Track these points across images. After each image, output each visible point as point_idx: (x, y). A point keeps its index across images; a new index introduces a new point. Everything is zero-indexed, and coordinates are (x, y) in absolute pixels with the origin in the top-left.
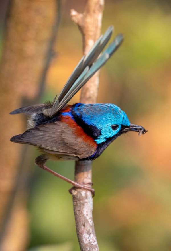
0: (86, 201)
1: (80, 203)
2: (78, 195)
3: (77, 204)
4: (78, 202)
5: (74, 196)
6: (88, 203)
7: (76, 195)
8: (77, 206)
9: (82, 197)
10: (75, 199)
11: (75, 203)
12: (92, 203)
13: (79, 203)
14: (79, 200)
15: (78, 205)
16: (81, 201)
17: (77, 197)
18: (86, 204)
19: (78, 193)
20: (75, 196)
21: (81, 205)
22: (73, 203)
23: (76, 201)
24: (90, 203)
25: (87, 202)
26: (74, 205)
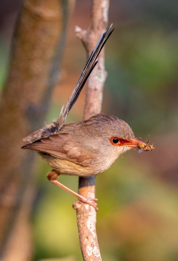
0: (90, 214)
1: (84, 216)
2: (82, 208)
3: (81, 217)
4: (81, 215)
5: (78, 209)
6: (92, 216)
7: (79, 208)
8: (81, 218)
9: (86, 210)
10: (79, 212)
11: (79, 215)
12: (95, 216)
13: (83, 216)
14: (83, 213)
15: (82, 218)
16: (85, 214)
17: (81, 210)
18: (89, 217)
19: (82, 206)
20: (79, 209)
21: (85, 218)
22: (77, 216)
23: (80, 213)
24: (93, 216)
25: (90, 215)
26: (77, 218)
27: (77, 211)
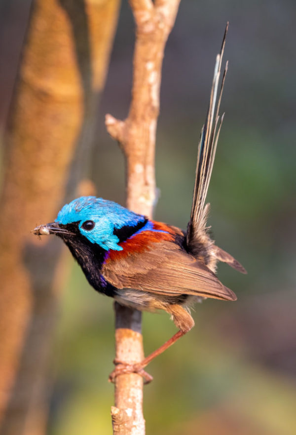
0: (134, 423)
1: (125, 428)
2: (121, 415)
3: (119, 429)
4: (121, 426)
5: (115, 416)
6: (137, 427)
7: (117, 414)
8: (119, 431)
9: (128, 417)
10: (116, 421)
11: (117, 427)
12: (143, 426)
13: (123, 427)
14: (123, 423)
15: (121, 430)
16: (126, 425)
17: (120, 418)
18: (133, 429)
19: (120, 411)
20: (117, 416)
21: (127, 431)
22: (113, 428)
23: (118, 424)
24: (139, 427)
25: (135, 426)
26: (114, 431)
27: (114, 419)
